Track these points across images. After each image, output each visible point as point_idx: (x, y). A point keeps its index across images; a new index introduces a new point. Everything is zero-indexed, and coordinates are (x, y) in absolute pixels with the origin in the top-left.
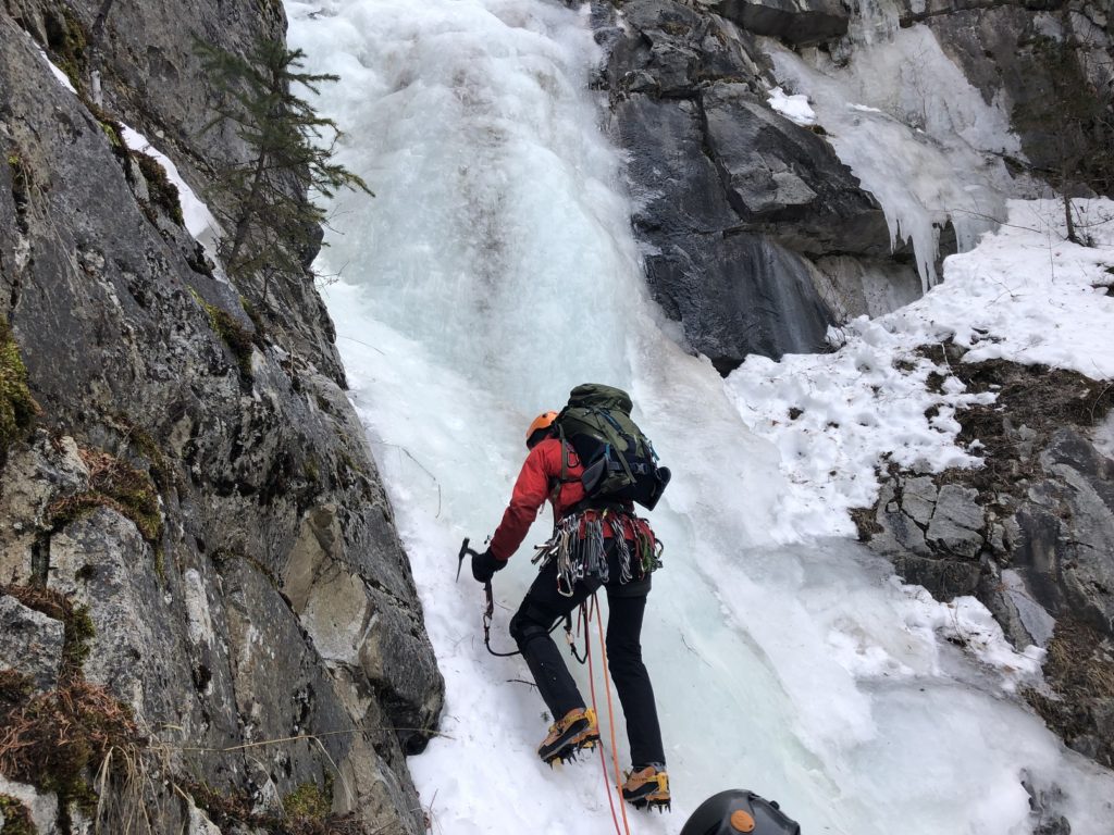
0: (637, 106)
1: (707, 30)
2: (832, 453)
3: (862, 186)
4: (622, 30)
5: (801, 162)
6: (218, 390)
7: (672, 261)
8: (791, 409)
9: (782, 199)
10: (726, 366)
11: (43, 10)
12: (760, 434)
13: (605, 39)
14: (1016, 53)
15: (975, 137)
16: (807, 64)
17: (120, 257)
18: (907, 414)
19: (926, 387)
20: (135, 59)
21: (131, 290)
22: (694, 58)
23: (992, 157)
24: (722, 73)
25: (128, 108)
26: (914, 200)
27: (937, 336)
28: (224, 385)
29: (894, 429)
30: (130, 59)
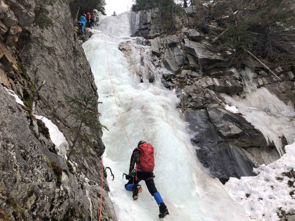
0: (189, 111)
1: (206, 92)
2: (262, 208)
3: (255, 128)
4: (184, 94)
5: (237, 122)
6: (48, 186)
7: (204, 151)
8: (246, 194)
9: (233, 132)
10: (224, 181)
11: (23, 89)
12: (238, 202)
13: (180, 96)
14: (291, 92)
15: (285, 113)
16: (234, 99)
17: (21, 145)
18: (284, 194)
19: (288, 185)
20: (54, 103)
21: (22, 155)
22: (203, 99)
23: (292, 118)
24: (211, 102)
25: (50, 115)
26: (271, 130)
27: (288, 169)
28: (50, 185)
29: (281, 200)
30: (52, 104)
